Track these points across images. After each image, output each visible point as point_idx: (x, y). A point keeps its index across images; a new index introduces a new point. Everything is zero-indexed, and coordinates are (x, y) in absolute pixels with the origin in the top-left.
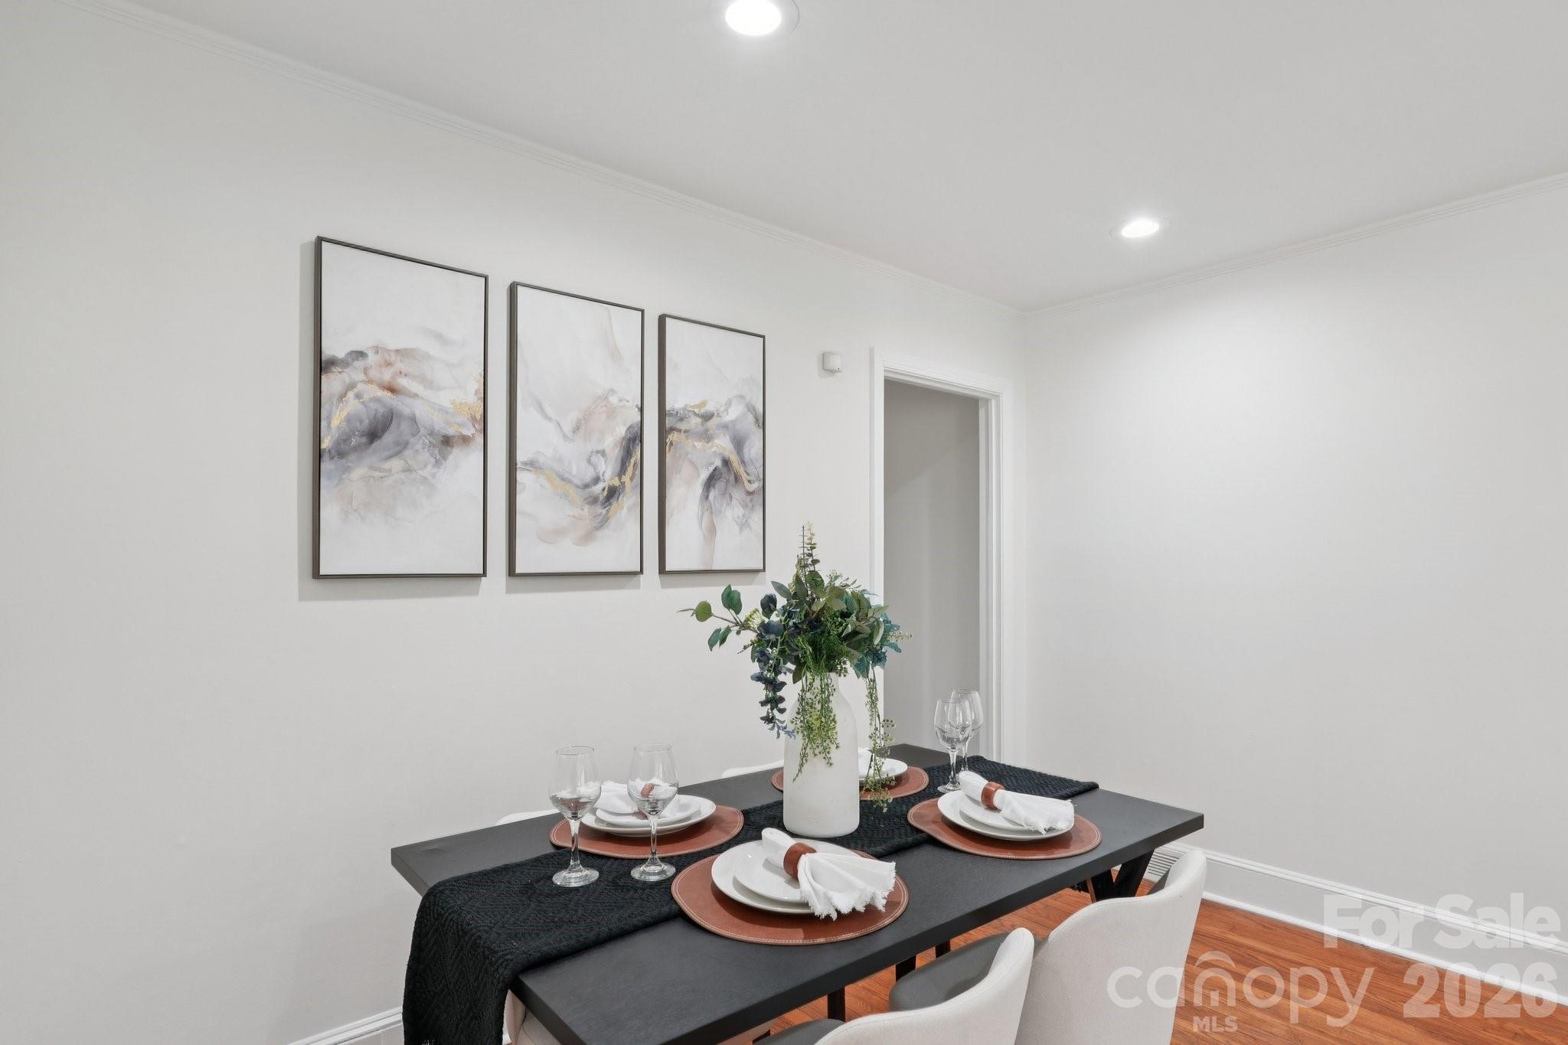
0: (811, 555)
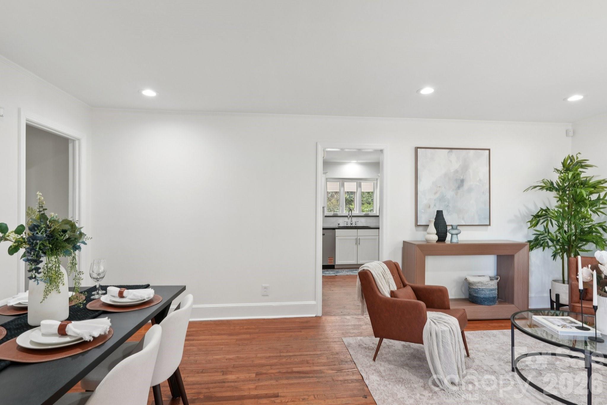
0: (42, 207)
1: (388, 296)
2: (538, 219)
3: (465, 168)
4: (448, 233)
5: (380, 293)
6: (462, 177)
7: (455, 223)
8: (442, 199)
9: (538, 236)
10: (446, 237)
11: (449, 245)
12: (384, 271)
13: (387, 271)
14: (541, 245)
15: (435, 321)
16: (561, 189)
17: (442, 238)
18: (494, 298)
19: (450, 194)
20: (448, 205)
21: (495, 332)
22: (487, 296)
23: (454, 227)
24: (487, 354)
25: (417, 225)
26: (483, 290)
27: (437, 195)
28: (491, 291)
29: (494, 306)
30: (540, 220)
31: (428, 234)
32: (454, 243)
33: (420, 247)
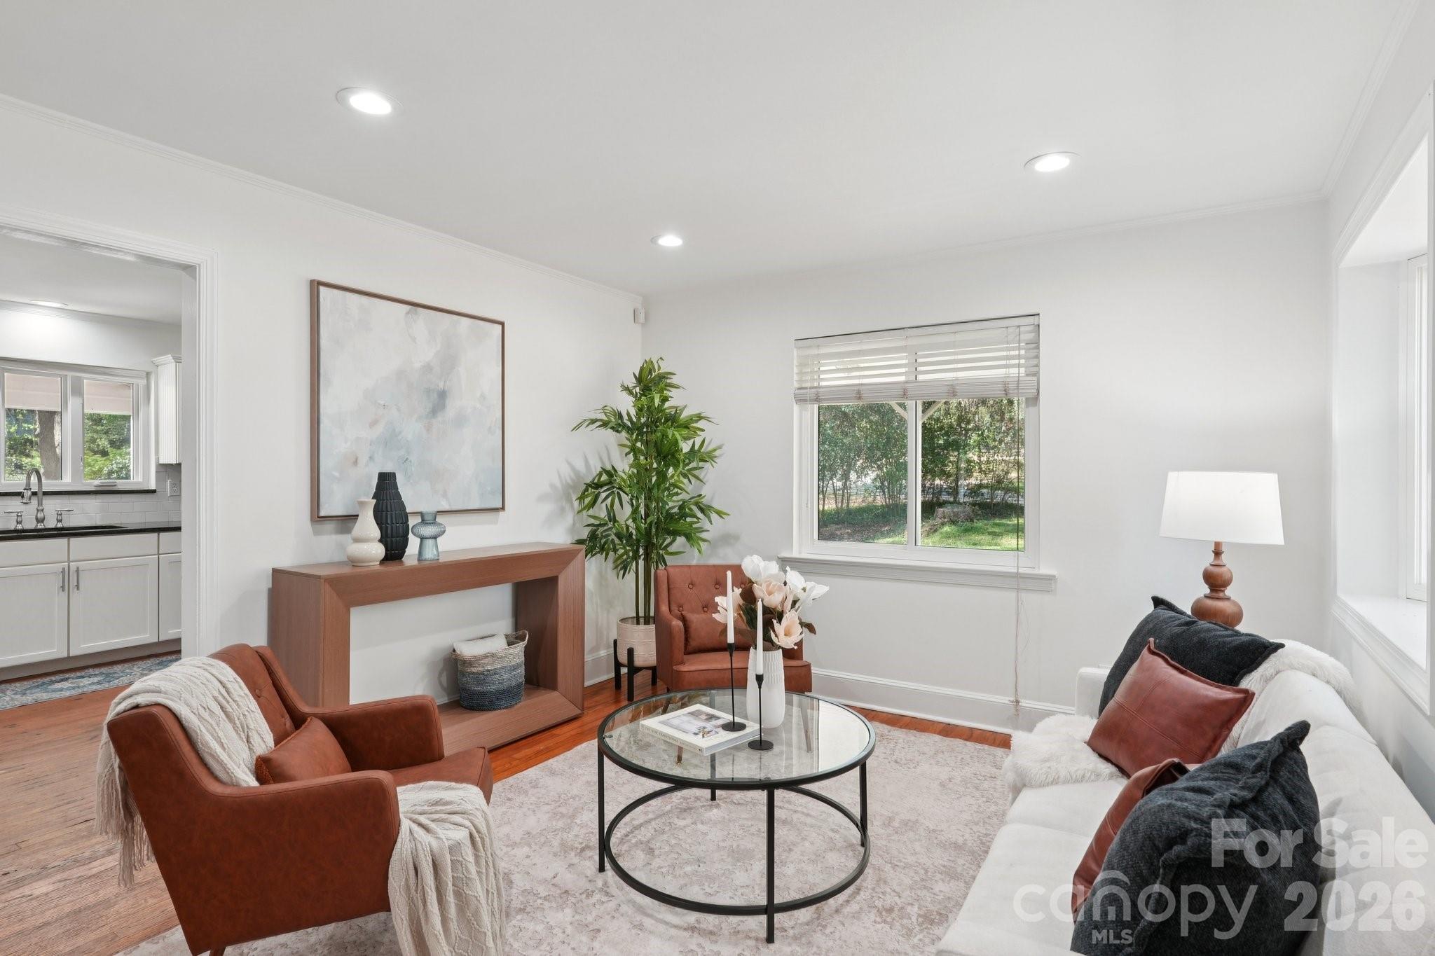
1: (252, 782)
2: (597, 491)
3: (449, 361)
4: (411, 536)
5: (217, 778)
6: (441, 385)
7: (428, 507)
8: (390, 440)
9: (595, 528)
10: (406, 547)
11: (413, 570)
12: (223, 691)
13: (237, 688)
14: (602, 549)
15: (423, 819)
16: (635, 429)
17: (394, 549)
18: (519, 686)
19: (412, 429)
20: (407, 459)
21: (532, 773)
22: (505, 685)
23: (427, 518)
24: (534, 847)
25: (318, 518)
26: (495, 672)
27: (379, 429)
28: (514, 670)
29: (519, 705)
30: (599, 493)
31: (357, 540)
32: (427, 563)
33: (333, 581)
